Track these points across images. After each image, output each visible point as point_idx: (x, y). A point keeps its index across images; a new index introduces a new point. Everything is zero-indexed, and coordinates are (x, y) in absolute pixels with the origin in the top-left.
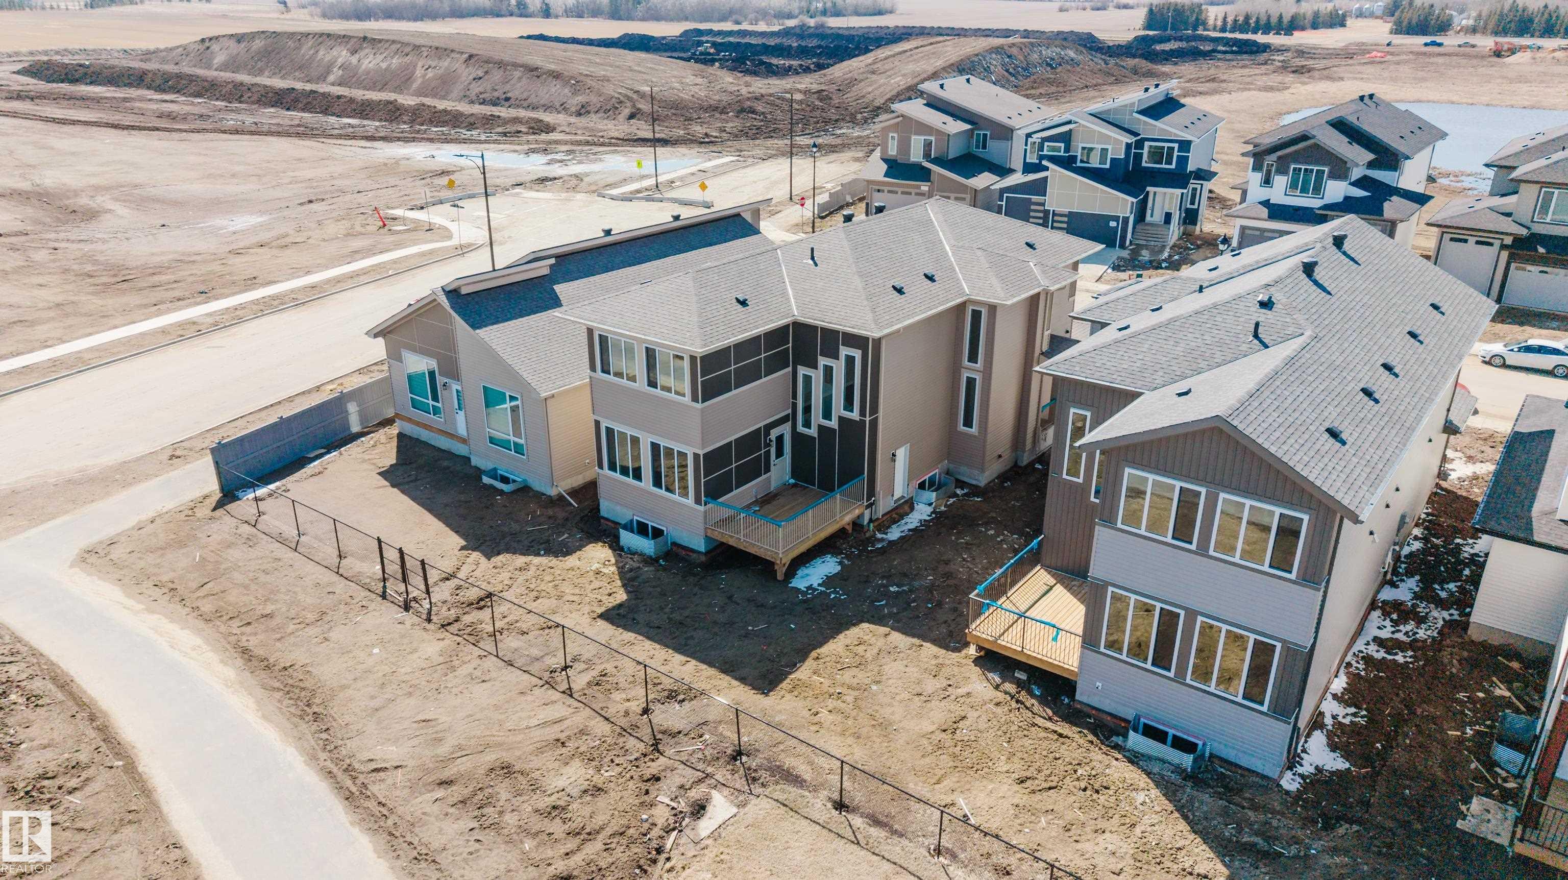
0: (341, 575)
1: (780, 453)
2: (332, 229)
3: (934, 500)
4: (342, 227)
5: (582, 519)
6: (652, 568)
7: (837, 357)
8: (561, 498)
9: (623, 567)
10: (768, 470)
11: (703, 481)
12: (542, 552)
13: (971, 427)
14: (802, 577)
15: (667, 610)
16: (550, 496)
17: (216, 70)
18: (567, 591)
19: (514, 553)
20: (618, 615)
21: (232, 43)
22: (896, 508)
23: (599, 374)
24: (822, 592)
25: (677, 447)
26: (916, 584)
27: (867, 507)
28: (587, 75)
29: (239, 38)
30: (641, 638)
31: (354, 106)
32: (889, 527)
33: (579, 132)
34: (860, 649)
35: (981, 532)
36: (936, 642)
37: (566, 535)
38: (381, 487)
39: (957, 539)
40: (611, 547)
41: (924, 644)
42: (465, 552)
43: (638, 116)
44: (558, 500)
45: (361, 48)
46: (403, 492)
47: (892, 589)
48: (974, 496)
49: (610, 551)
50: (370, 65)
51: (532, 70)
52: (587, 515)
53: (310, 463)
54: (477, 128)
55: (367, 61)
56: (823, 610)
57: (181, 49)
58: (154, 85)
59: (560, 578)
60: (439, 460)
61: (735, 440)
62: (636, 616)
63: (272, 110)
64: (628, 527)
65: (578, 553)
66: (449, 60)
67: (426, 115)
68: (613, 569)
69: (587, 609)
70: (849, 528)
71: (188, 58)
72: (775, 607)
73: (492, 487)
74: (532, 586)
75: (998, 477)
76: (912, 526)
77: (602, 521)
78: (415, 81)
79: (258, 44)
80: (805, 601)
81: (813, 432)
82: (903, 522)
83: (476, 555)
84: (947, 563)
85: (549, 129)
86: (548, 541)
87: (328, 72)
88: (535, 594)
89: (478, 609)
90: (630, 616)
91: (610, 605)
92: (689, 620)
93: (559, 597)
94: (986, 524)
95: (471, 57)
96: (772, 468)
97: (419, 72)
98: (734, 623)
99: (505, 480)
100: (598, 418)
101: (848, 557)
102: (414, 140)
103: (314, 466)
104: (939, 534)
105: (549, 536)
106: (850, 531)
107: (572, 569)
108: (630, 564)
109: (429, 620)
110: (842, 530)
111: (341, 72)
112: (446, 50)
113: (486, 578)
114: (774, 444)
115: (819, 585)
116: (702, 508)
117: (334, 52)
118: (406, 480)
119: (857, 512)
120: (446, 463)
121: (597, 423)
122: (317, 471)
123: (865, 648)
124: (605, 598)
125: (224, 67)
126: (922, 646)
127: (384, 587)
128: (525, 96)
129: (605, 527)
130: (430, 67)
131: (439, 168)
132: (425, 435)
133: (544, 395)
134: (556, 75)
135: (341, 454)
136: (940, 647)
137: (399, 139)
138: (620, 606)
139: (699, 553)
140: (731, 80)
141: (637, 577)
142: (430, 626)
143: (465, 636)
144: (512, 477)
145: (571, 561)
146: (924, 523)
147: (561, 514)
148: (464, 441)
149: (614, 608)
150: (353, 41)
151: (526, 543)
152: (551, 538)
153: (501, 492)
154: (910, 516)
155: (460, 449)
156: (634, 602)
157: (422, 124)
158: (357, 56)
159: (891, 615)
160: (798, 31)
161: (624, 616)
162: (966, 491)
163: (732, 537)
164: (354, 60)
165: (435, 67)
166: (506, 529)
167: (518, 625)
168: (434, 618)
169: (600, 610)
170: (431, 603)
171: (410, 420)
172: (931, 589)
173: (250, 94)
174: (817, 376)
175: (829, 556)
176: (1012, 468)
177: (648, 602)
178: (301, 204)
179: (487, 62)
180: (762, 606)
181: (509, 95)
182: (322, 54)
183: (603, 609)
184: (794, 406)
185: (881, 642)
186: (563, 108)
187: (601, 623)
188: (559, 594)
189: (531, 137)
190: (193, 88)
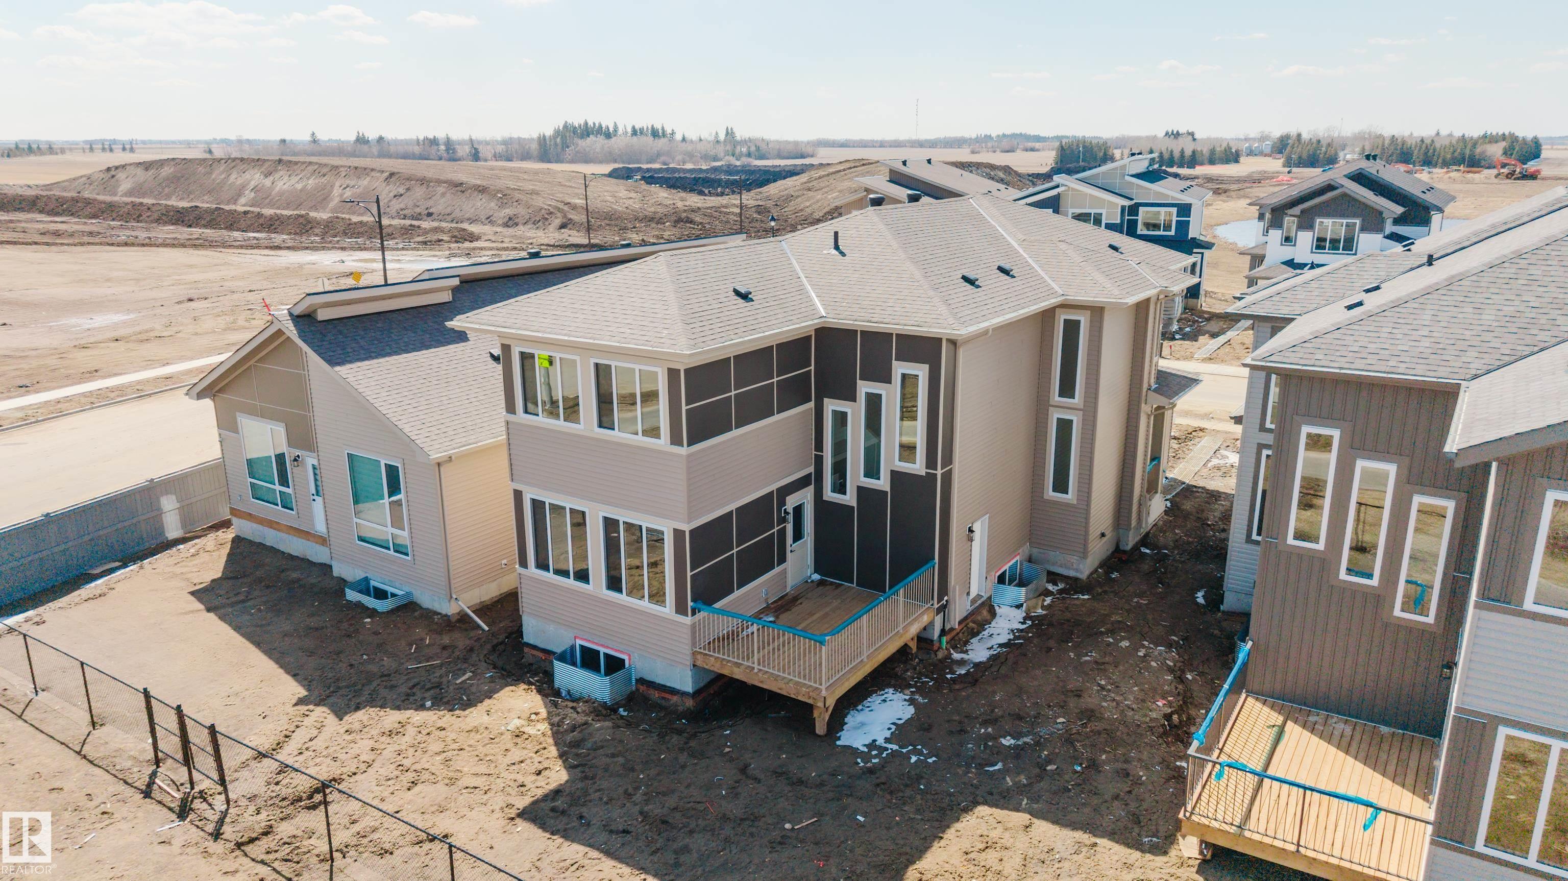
0: (85, 757)
1: (798, 536)
2: (208, 323)
3: (1023, 599)
4: (222, 322)
5: (494, 648)
6: (608, 724)
7: (888, 380)
8: (463, 618)
9: (561, 722)
10: (782, 559)
11: (689, 574)
12: (428, 704)
13: (1067, 493)
14: (856, 728)
15: (638, 797)
16: (446, 615)
17: (122, 196)
18: (466, 769)
19: (382, 707)
20: (553, 810)
21: (140, 171)
22: (972, 614)
23: (521, 416)
24: (894, 754)
25: (646, 522)
26: (1043, 731)
27: (939, 611)
28: (515, 189)
29: (147, 166)
30: (595, 854)
31: (261, 221)
32: (966, 642)
33: (506, 240)
34: (990, 857)
35: (1109, 644)
36: (1113, 835)
37: (469, 675)
38: (192, 612)
39: (1079, 656)
40: (539, 691)
41: (1098, 841)
42: (303, 708)
43: (570, 226)
44: (459, 621)
45: (276, 171)
46: (222, 618)
47: (1004, 741)
48: (1076, 593)
49: (539, 697)
50: (285, 186)
51: (458, 186)
52: (502, 643)
53: (88, 583)
54: (394, 238)
55: (282, 183)
56: (907, 786)
57: (84, 179)
58: (47, 208)
59: (455, 746)
60: (287, 570)
61: (736, 509)
62: (584, 810)
63: (172, 227)
64: (567, 657)
65: (487, 702)
66: (368, 179)
67: (340, 227)
68: (544, 727)
69: (498, 801)
70: (913, 646)
71: (92, 187)
72: (822, 784)
73: (359, 605)
74: (407, 763)
75: (1101, 566)
76: (1004, 638)
77: (526, 650)
78: (332, 200)
79: (167, 171)
80: (871, 771)
81: (850, 498)
82: (985, 633)
83: (321, 713)
84: (1078, 694)
85: (473, 238)
86: (439, 686)
87: (239, 195)
88: (411, 776)
89: (309, 808)
90: (575, 811)
91: (540, 793)
92: (678, 815)
93: (452, 782)
94: (1112, 632)
95: (392, 175)
96: (789, 554)
97: (336, 191)
98: (756, 818)
99: (381, 594)
100: (519, 487)
101: (921, 690)
102: (324, 248)
103: (96, 586)
104: (1049, 650)
105: (441, 677)
106: (914, 650)
107: (476, 730)
108: (572, 718)
109: (217, 835)
110: (904, 650)
111: (253, 194)
112: (365, 169)
113: (331, 750)
114: (790, 518)
115: (887, 740)
116: (688, 620)
117: (247, 176)
118: (233, 599)
119: (925, 619)
120: (295, 575)
121: (518, 495)
122: (99, 592)
123: (998, 855)
124: (529, 780)
125: (130, 193)
126: (1095, 845)
127: (154, 775)
128: (448, 210)
129: (531, 660)
130: (348, 186)
131: (348, 270)
132: (271, 537)
133: (435, 456)
134: (482, 190)
135: (141, 567)
136: (1128, 845)
137: (307, 248)
138: (557, 793)
139: (684, 694)
140: (665, 195)
141: (583, 740)
142: (217, 848)
143: (276, 865)
144: (390, 589)
145: (476, 716)
146: (1018, 634)
147: (461, 641)
148: (323, 541)
149: (545, 798)
150: (267, 164)
151: (404, 689)
152: (444, 680)
153: (373, 613)
154: (993, 624)
155: (318, 554)
156: (580, 785)
157: (336, 236)
158: (271, 178)
159: (1021, 789)
160: (725, 168)
161: (563, 812)
162: (1061, 586)
163: (738, 665)
164: (268, 182)
165: (353, 187)
166: (373, 668)
167: (375, 836)
168: (227, 830)
169: (522, 802)
170: (228, 801)
171: (250, 517)
172: (1069, 740)
173: (149, 214)
174: (856, 412)
175: (891, 690)
176: (1113, 553)
177: (605, 784)
178: (179, 303)
179: (409, 179)
180: (801, 782)
181: (431, 211)
182: (236, 179)
183: (526, 801)
184: (819, 461)
185: (1021, 843)
186: (490, 220)
187: (523, 826)
188: (451, 774)
189: (453, 245)
190: (89, 210)
